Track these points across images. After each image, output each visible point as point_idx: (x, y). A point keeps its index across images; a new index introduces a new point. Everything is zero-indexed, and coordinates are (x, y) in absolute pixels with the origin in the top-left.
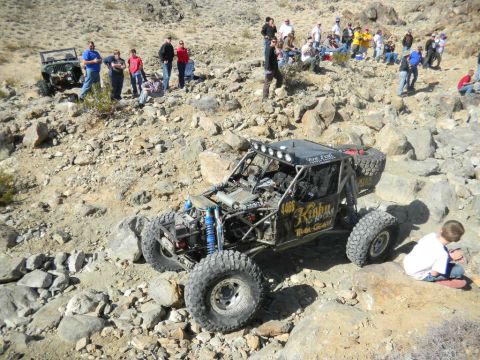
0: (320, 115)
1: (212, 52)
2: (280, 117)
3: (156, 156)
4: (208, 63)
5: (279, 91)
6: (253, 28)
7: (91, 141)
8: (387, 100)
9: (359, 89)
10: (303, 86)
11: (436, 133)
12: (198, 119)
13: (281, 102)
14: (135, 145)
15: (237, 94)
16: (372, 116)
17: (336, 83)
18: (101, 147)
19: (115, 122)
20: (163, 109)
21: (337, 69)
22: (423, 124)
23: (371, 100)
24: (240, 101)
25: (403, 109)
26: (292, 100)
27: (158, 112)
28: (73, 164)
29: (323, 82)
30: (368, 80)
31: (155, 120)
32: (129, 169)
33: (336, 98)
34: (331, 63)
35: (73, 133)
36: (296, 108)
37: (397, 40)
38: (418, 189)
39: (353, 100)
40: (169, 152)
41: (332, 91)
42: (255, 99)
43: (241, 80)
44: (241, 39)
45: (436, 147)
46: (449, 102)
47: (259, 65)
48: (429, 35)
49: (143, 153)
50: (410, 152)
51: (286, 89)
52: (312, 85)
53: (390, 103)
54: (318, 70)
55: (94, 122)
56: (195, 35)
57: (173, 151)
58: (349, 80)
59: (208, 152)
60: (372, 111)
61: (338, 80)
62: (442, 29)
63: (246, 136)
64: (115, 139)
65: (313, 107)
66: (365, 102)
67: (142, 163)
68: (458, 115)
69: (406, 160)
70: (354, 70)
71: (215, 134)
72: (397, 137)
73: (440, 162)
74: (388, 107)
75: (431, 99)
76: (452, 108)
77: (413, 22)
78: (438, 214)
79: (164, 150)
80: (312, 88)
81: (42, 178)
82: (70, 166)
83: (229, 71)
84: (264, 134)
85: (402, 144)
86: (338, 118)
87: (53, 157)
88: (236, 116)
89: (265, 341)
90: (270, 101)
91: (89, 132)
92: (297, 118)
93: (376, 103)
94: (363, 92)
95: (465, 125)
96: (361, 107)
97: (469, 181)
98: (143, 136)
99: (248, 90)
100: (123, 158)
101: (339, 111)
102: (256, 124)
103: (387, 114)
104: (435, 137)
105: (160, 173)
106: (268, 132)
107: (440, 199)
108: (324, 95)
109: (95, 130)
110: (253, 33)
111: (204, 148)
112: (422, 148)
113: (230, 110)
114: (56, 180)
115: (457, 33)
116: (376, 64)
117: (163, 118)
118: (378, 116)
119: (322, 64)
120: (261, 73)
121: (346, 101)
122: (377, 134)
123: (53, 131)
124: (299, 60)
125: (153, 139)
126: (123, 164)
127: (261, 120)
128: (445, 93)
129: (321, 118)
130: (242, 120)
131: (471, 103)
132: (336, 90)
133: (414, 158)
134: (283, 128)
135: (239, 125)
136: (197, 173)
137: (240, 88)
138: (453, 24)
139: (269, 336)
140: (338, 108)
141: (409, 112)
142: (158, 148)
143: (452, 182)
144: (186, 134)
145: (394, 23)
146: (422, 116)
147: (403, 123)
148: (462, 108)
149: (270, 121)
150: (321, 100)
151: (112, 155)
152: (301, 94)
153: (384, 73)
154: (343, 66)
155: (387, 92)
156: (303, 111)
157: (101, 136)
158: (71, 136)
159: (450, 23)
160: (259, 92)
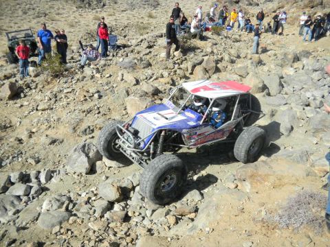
0: (205, 69)
1: (127, 29)
2: (178, 71)
3: (95, 102)
4: (125, 37)
5: (177, 53)
6: (155, 11)
7: (48, 93)
8: (249, 56)
9: (230, 50)
10: (193, 49)
11: (282, 78)
12: (123, 75)
13: (179, 61)
14: (80, 95)
15: (148, 57)
16: (240, 68)
17: (215, 46)
18: (56, 97)
19: (65, 79)
20: (98, 69)
21: (215, 37)
22: (273, 72)
23: (239, 57)
24: (151, 61)
25: (260, 63)
26: (186, 59)
27: (94, 71)
28: (37, 110)
29: (206, 46)
30: (235, 43)
31: (93, 77)
32: (77, 111)
33: (215, 57)
34: (210, 33)
35: (35, 88)
36: (189, 65)
37: (253, 16)
38: (273, 115)
39: (226, 58)
40: (104, 98)
41: (212, 52)
42: (161, 59)
43: (150, 47)
44: (147, 18)
45: (283, 87)
46: (290, 57)
47: (162, 36)
48: (274, 12)
49: (86, 100)
50: (266, 91)
51: (181, 52)
52: (199, 48)
53: (251, 59)
54: (203, 38)
55: (49, 80)
56: (114, 17)
57: (106, 98)
58: (223, 44)
59: (132, 97)
60: (239, 64)
61: (216, 44)
62: (283, 7)
63: (156, 85)
64: (65, 91)
65: (200, 63)
66: (235, 59)
67: (86, 107)
68: (296, 65)
69: (264, 96)
70: (226, 37)
71: (135, 85)
72: (257, 81)
73: (286, 96)
74: (250, 61)
75: (278, 55)
76: (292, 60)
77: (264, 3)
78: (287, 130)
79: (100, 97)
80: (199, 51)
81: (15, 120)
82: (35, 111)
83: (141, 41)
84: (168, 83)
85: (261, 85)
86: (217, 70)
87: (22, 106)
88: (149, 72)
89: (180, 219)
90: (171, 61)
91: (46, 87)
92: (190, 71)
93: (242, 59)
94: (233, 52)
95: (301, 71)
96: (232, 62)
97: (306, 108)
98: (85, 89)
99: (156, 54)
100: (72, 104)
101: (218, 65)
102: (163, 77)
103: (250, 66)
104: (282, 80)
105: (99, 113)
106: (171, 82)
107: (287, 121)
108: (207, 55)
109: (51, 86)
110: (154, 15)
111: (128, 95)
112: (273, 88)
113: (144, 68)
114: (26, 121)
115: (293, 10)
116: (240, 33)
117: (98, 75)
118: (244, 67)
119: (205, 34)
120: (164, 41)
121: (222, 58)
122: (244, 79)
123: (21, 87)
124: (189, 32)
125: (92, 90)
126: (72, 108)
127: (166, 74)
128: (287, 50)
129: (206, 71)
130: (153, 74)
131: (304, 56)
132: (215, 51)
133: (269, 94)
134: (181, 78)
135: (151, 77)
136: (124, 112)
137: (150, 52)
138: (290, 4)
139: (182, 216)
140: (217, 64)
141: (264, 64)
142: (96, 96)
143: (294, 109)
144: (114, 86)
145: (251, 4)
146: (272, 66)
147: (260, 72)
148: (298, 60)
149: (172, 74)
150: (206, 58)
151: (64, 102)
152: (192, 55)
153: (246, 39)
154: (219, 35)
155: (249, 52)
156: (194, 67)
157: (56, 89)
158: (34, 91)
159: (288, 3)
160: (163, 54)
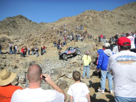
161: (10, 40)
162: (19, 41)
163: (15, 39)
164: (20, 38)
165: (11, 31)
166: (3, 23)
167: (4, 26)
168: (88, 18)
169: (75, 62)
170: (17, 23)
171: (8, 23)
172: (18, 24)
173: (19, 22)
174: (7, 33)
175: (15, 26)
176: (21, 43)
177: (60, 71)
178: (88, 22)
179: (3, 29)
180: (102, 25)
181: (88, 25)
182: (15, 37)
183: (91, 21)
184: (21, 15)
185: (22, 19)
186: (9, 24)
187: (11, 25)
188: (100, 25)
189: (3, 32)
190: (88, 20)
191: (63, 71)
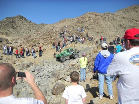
161: (8, 41)
162: (18, 42)
163: (14, 40)
164: (18, 39)
165: (10, 31)
166: (2, 23)
167: (3, 26)
168: (89, 20)
169: (75, 65)
170: (16, 23)
171: (7, 23)
172: (18, 24)
173: (18, 22)
174: (6, 34)
175: (14, 27)
176: (20, 44)
177: (59, 74)
178: (89, 24)
179: (1, 29)
180: (104, 28)
181: (89, 27)
182: (14, 37)
183: (92, 23)
184: (20, 16)
185: (21, 20)
186: (8, 25)
187: (10, 25)
188: (102, 27)
189: (2, 33)
190: (89, 22)
191: (62, 74)
